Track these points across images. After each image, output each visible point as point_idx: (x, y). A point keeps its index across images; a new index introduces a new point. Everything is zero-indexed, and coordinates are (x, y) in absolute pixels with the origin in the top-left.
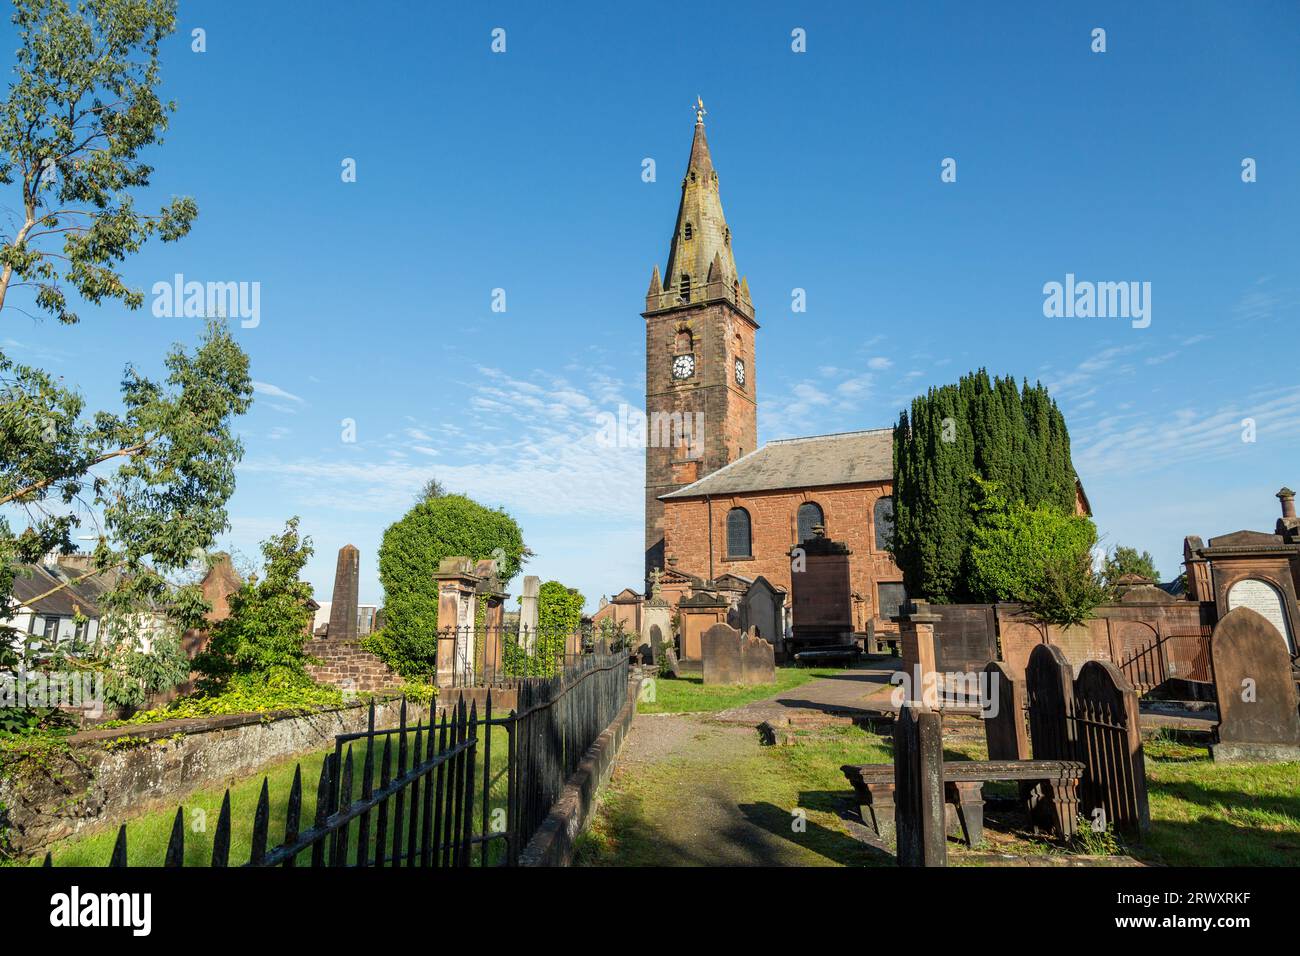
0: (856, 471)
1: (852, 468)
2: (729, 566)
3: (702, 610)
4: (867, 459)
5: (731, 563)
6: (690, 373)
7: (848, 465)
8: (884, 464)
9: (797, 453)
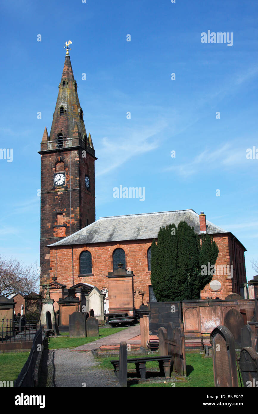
0: (141, 233)
1: (139, 232)
2: (81, 279)
3: (68, 304)
4: (145, 228)
5: (82, 278)
6: (63, 182)
7: (136, 230)
8: (153, 230)
9: (114, 224)
